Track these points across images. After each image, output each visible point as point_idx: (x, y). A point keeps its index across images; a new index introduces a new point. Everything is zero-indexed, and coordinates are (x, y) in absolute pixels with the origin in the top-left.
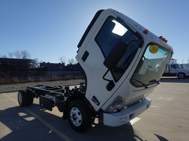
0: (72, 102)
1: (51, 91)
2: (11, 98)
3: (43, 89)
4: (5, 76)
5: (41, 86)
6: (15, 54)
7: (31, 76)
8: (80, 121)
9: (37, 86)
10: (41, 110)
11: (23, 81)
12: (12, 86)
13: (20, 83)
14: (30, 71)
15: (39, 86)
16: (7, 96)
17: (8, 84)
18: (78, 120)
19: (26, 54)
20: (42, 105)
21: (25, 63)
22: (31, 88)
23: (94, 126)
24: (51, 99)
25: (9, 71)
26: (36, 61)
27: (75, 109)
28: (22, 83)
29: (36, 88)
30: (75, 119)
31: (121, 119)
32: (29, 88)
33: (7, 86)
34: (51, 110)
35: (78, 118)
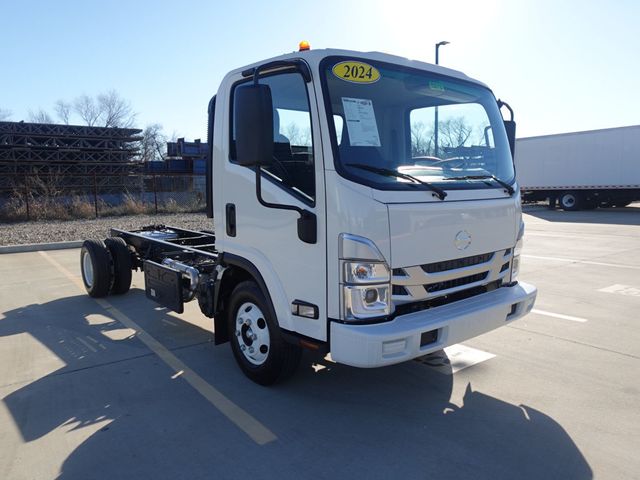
0: (240, 285)
1: (188, 249)
2: (63, 270)
3: (162, 241)
4: (47, 191)
5: (158, 229)
6: (78, 107)
7: (136, 191)
8: (263, 349)
9: (145, 229)
10: (159, 309)
11: (109, 210)
12: (69, 226)
13: (97, 216)
14: (132, 174)
15: (151, 228)
16: (53, 262)
17: (56, 219)
18: (256, 345)
19: (117, 105)
20: (153, 293)
21: (114, 143)
22: (125, 236)
23: (318, 368)
24: (179, 274)
25: (59, 171)
26: (154, 136)
27: (248, 310)
28: (104, 216)
29: (141, 234)
30: (249, 342)
31: (384, 343)
32: (119, 234)
33: (54, 227)
34: (181, 311)
35: (256, 338)
